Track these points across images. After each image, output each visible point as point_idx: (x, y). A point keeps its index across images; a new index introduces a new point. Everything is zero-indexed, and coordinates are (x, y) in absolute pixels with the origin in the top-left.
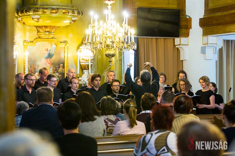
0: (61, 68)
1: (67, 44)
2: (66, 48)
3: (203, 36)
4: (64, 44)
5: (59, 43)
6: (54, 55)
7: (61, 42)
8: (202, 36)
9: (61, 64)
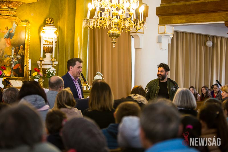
0: (21, 50)
1: (29, 23)
2: (27, 28)
3: (160, 25)
4: (26, 23)
5: (21, 21)
6: (15, 35)
7: (22, 21)
8: (158, 25)
9: (21, 46)
